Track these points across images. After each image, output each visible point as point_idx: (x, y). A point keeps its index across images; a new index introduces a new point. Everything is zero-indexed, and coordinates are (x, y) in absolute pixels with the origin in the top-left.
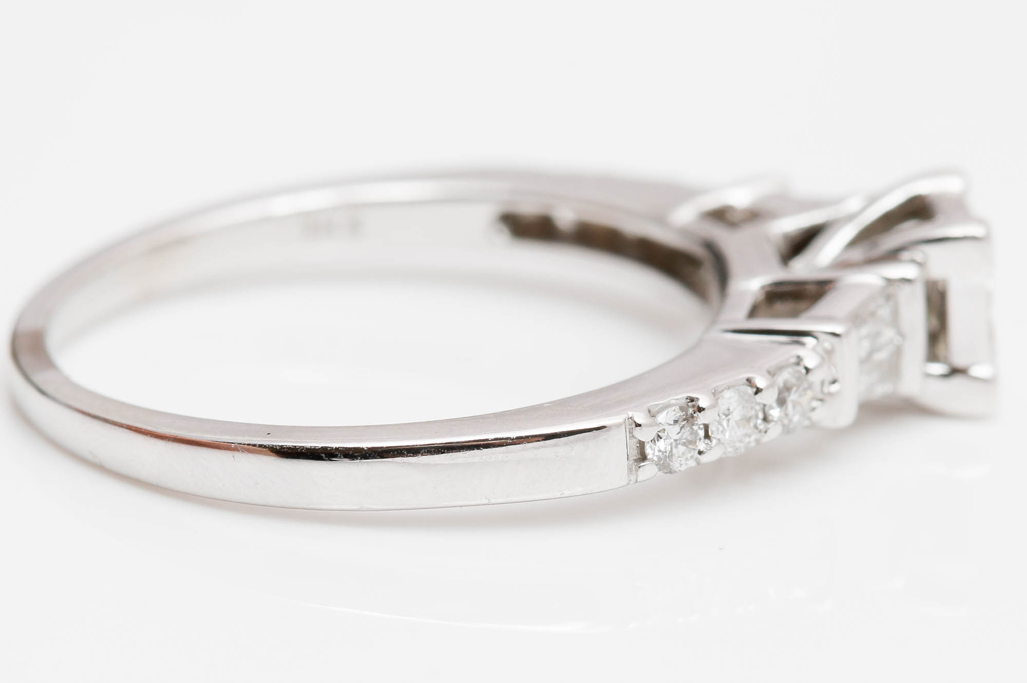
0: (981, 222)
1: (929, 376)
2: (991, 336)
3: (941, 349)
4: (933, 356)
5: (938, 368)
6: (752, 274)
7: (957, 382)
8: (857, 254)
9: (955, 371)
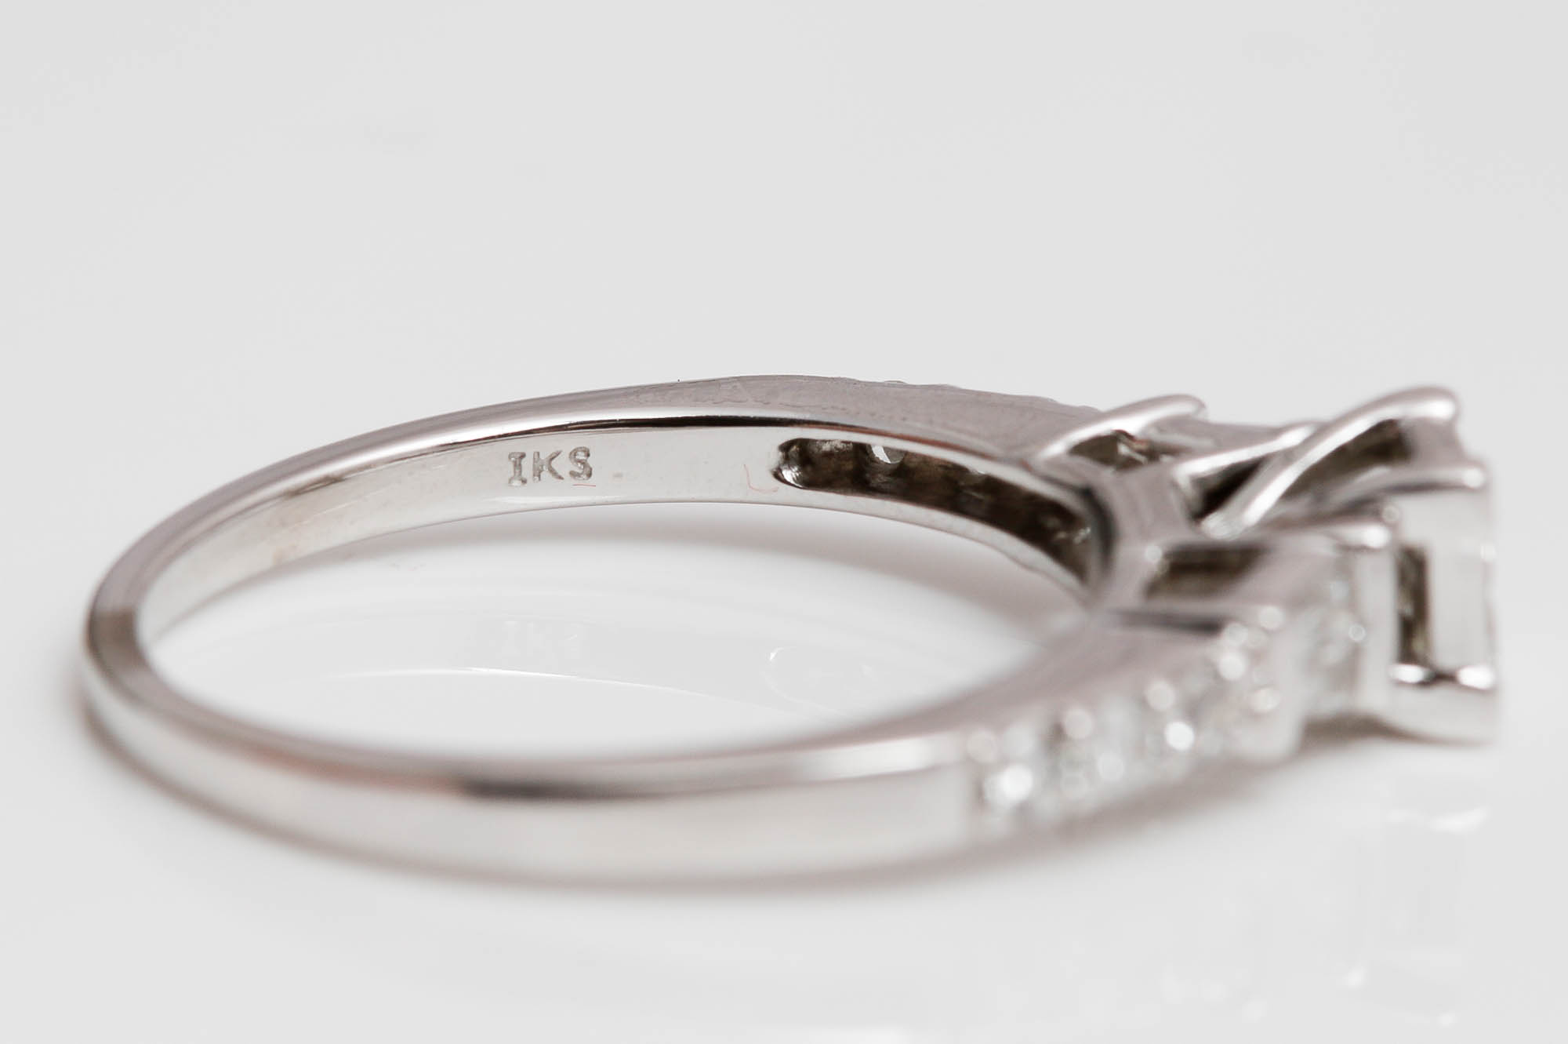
0: (1477, 463)
1: (1401, 684)
2: (1490, 628)
3: (1418, 646)
4: (1407, 655)
5: (1412, 673)
6: (1146, 535)
7: (1440, 694)
8: (1300, 507)
9: (1439, 678)
